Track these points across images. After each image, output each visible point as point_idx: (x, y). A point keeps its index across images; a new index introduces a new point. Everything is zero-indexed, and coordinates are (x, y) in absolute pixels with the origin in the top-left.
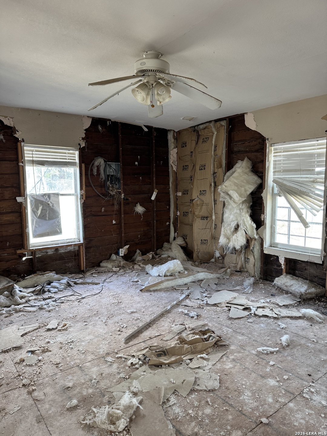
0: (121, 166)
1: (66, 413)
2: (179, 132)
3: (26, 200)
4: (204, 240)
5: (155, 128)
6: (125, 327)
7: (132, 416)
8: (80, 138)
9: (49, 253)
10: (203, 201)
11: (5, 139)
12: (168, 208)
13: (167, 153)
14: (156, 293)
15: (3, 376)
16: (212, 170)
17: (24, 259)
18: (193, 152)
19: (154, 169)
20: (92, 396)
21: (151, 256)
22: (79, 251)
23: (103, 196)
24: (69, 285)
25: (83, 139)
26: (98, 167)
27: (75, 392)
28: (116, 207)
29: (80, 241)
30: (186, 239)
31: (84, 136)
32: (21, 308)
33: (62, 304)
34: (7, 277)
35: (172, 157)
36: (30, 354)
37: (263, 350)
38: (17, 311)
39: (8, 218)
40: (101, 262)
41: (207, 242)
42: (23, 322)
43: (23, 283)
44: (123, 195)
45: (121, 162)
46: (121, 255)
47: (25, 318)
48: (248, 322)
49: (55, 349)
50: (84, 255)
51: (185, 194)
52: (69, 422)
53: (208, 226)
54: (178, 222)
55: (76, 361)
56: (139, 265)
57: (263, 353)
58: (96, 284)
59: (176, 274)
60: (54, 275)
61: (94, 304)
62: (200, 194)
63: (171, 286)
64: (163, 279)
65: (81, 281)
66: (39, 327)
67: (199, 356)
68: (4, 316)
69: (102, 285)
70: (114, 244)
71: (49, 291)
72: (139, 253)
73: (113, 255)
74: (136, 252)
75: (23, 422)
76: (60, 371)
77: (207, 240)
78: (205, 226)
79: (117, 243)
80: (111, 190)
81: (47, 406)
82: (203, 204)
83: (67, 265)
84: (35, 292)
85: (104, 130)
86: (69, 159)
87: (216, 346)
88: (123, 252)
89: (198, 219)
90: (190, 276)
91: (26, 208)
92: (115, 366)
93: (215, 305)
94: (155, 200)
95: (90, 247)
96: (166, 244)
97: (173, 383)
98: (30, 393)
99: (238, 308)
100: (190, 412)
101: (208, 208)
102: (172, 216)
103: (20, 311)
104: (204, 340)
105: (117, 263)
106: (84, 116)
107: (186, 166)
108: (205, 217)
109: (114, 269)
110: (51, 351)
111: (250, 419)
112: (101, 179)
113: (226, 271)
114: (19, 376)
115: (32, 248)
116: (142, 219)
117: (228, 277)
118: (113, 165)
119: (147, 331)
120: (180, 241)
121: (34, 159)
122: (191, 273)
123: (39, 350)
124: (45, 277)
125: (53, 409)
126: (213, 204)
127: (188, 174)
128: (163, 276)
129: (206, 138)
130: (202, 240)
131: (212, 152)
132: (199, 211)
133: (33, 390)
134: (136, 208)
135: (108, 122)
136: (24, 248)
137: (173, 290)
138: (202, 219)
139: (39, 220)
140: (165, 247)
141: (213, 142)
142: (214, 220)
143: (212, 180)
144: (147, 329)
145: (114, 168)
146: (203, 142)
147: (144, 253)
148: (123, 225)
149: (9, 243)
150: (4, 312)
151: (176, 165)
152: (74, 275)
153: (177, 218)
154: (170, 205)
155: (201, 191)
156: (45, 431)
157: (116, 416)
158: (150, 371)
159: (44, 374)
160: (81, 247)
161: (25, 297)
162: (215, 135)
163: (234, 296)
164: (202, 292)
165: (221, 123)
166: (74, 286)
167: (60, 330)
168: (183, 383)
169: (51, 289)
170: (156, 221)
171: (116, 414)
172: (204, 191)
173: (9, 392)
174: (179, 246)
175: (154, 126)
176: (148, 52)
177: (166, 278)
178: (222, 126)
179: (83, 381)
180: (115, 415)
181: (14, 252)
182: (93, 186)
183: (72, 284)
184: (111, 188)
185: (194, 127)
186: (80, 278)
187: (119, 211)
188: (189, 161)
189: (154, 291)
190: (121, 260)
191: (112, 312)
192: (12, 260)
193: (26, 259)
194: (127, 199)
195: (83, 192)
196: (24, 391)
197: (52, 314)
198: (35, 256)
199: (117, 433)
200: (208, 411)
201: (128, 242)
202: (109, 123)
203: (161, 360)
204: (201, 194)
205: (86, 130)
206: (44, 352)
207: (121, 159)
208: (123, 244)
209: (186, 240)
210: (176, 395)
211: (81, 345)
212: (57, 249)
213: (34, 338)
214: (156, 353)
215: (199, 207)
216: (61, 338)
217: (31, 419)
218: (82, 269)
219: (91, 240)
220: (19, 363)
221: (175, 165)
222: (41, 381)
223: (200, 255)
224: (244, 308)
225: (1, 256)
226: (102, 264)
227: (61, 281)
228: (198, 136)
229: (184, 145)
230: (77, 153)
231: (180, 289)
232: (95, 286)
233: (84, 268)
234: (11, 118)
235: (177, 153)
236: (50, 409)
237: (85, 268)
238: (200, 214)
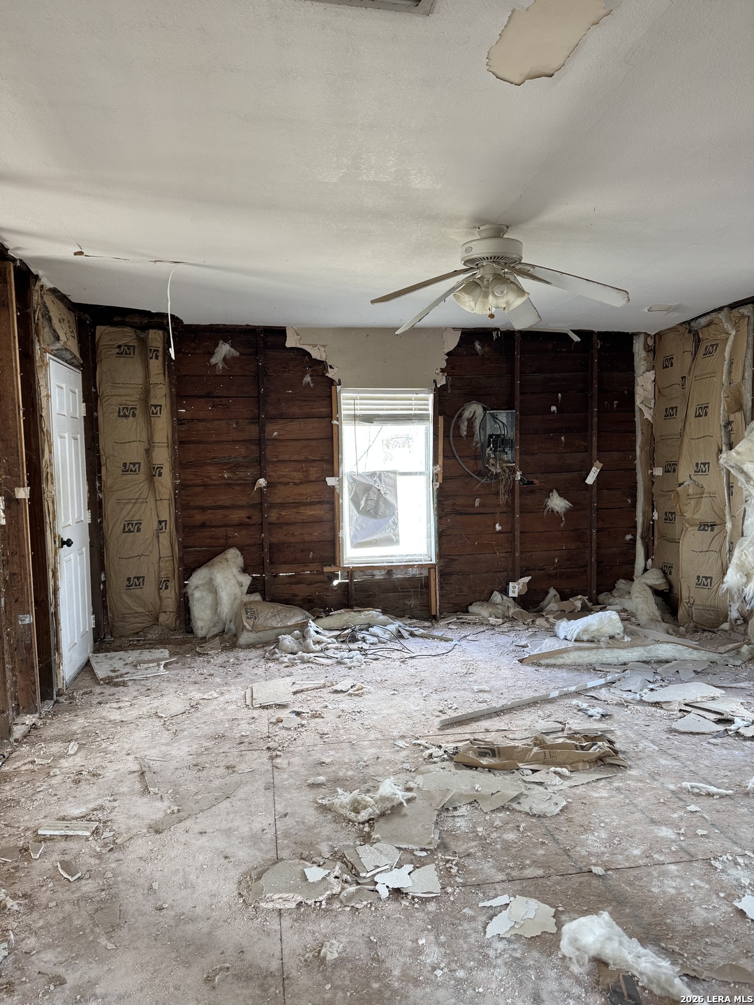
0: (516, 417)
1: (304, 788)
2: (659, 336)
3: (341, 481)
4: (703, 577)
5: (599, 333)
6: (454, 708)
7: (387, 810)
8: (437, 369)
9: (377, 577)
10: (702, 487)
11: (312, 382)
12: (630, 502)
13: (631, 384)
14: (548, 671)
15: (248, 733)
16: (721, 417)
17: (336, 583)
18: (685, 377)
19: (595, 419)
20: (348, 779)
21: (579, 604)
22: (428, 578)
23: (477, 476)
24: (400, 636)
25: (443, 371)
26: (471, 421)
27: (329, 770)
28: (503, 499)
29: (431, 560)
30: (670, 573)
31: (444, 365)
32: (310, 658)
33: (375, 662)
34: (308, 611)
35: (642, 390)
36: (293, 716)
37: (692, 787)
38: (303, 662)
39: (314, 512)
40: (471, 604)
41: (711, 583)
42: (306, 677)
43: (326, 621)
44: (519, 473)
45: (518, 409)
46: (511, 594)
47: (312, 672)
48: (709, 743)
49: (330, 716)
50: (437, 586)
51: (669, 471)
52: (304, 798)
53: (715, 546)
54: (656, 534)
55: (352, 736)
56: (547, 620)
57: (689, 792)
58: (447, 640)
59: (603, 639)
60: (378, 616)
61: (423, 669)
62: (695, 472)
63: (588, 662)
64: (571, 645)
65: (421, 631)
66: (324, 686)
67: (553, 769)
68: (284, 665)
69: (457, 642)
70: (500, 572)
71: (364, 640)
72: (555, 595)
73: (496, 593)
74: (548, 593)
75: (249, 784)
76: (322, 743)
77: (711, 578)
78: (708, 546)
79: (506, 571)
80: (493, 465)
81: (286, 776)
82: (703, 493)
83: (407, 602)
84: (340, 638)
85: (487, 349)
86: (415, 410)
87: (601, 763)
88: (516, 590)
89: (693, 528)
90: (636, 648)
91: (340, 496)
92: (404, 753)
93: (657, 704)
94: (595, 484)
95: (451, 574)
96: (621, 584)
97: (477, 791)
98: (272, 758)
99: (704, 717)
100: (478, 830)
101: (713, 504)
102: (640, 519)
103: (309, 662)
104: (579, 748)
105: (500, 610)
106: (446, 328)
107: (672, 408)
108: (709, 524)
109: (492, 620)
110: (323, 718)
111: (574, 862)
112: (476, 444)
113: (737, 650)
114: (268, 737)
115: (347, 566)
116: (562, 525)
117: (738, 663)
118: (503, 416)
119: (489, 720)
120: (654, 578)
121: (358, 413)
122: (639, 642)
123: (308, 713)
124: (363, 616)
125: (291, 781)
126: (726, 494)
127: (675, 425)
128: (573, 640)
129: (712, 346)
130: (698, 577)
131: (724, 377)
132: (694, 510)
133: (277, 756)
134: (549, 501)
135: (494, 334)
136: (335, 564)
137: (588, 670)
138: (701, 528)
139: (361, 518)
140: (618, 589)
141: (727, 355)
142: (729, 533)
143: (723, 438)
144: (491, 717)
145: (503, 422)
146: (706, 354)
147: (564, 597)
148: (517, 534)
149: (314, 553)
150: (286, 660)
151: (652, 406)
152: (416, 621)
153: (653, 525)
154: (636, 496)
155: (697, 464)
156: (269, 799)
157: (365, 804)
158: (453, 770)
159: (299, 742)
160: (432, 571)
161: (323, 642)
162: (731, 338)
163: (712, 695)
164: (649, 681)
165: (741, 311)
166: (408, 638)
167: (350, 695)
168: (492, 794)
169: (368, 637)
170: (597, 531)
171: (365, 801)
172: (704, 464)
173: (248, 752)
174: (648, 588)
175: (596, 330)
176: (482, 228)
177: (577, 644)
178: (743, 316)
179: (347, 761)
180: (363, 802)
181: (320, 569)
182: (458, 458)
183: (406, 634)
184: (492, 461)
185: (689, 322)
186: (424, 628)
187: (510, 505)
188: (678, 397)
189: (548, 666)
190: (511, 604)
191: (446, 685)
192: (316, 583)
193: (340, 584)
194: (532, 483)
195: (439, 468)
196: (267, 754)
197: (352, 672)
198: (351, 580)
199: (357, 824)
200: (511, 836)
201: (531, 570)
202: (497, 334)
203: (482, 761)
204: (699, 471)
205: (448, 354)
206: (314, 716)
207: (517, 403)
208: (518, 573)
209: (670, 577)
210: (473, 806)
211: (370, 718)
212: (390, 571)
213: (309, 698)
214: (479, 750)
215: (693, 502)
216: (347, 704)
217: (260, 784)
218: (433, 613)
219: (453, 559)
220: (275, 724)
221: (649, 407)
222: (292, 748)
223: (694, 612)
224: (719, 719)
225: (300, 574)
226: (472, 609)
227: (389, 627)
228: (698, 341)
229: (669, 363)
230: (431, 397)
231: (604, 670)
232: (443, 643)
233: (436, 612)
234: (322, 346)
235: (654, 381)
236: (287, 780)
237: (438, 611)
238: (696, 516)
